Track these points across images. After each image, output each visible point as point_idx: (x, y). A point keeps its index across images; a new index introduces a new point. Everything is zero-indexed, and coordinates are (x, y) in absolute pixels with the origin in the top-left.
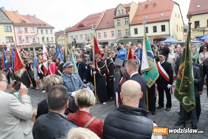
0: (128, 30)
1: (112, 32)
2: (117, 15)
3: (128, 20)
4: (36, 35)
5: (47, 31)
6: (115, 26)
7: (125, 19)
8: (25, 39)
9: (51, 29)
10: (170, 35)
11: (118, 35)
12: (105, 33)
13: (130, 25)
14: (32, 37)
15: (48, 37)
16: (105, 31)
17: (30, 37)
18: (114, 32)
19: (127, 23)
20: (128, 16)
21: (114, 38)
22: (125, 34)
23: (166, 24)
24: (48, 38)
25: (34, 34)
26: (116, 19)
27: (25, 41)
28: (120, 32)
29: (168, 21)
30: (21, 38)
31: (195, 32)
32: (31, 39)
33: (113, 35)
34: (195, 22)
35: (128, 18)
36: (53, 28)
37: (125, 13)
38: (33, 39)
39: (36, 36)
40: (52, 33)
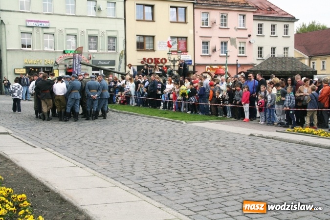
4: (250, 36)
5: (273, 27)
8: (219, 47)
9: (286, 24)
14: (237, 41)
15: (274, 46)
17: (233, 41)
25: (245, 34)
27: (218, 53)
30: (207, 43)
32: (233, 47)
36: (293, 20)
38: (240, 48)
39: (249, 39)
40: (287, 34)
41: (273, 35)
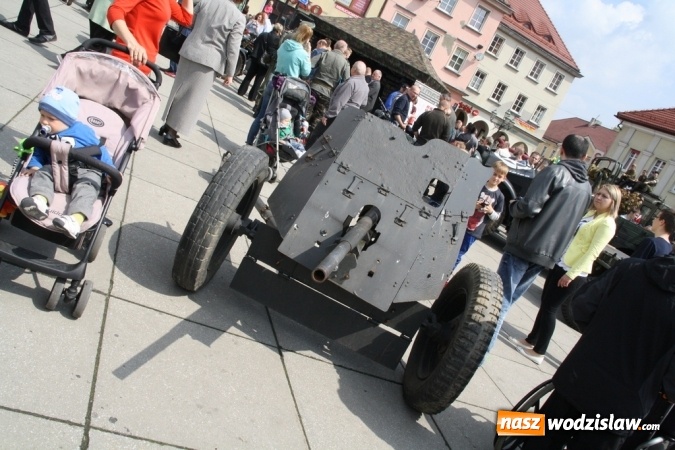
4: (480, 47)
5: (539, 67)
9: (562, 72)
14: (456, 45)
15: (525, 94)
17: (449, 41)
24: (522, 99)
25: (473, 41)
30: (405, 22)
32: (445, 49)
36: (574, 72)
38: (455, 57)
39: (477, 52)
40: (555, 88)
41: (532, 78)
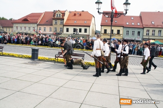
0: (62, 28)
1: (50, 28)
2: (55, 17)
3: (63, 22)
6: (53, 24)
7: (61, 21)
10: (89, 35)
11: (54, 31)
12: (44, 28)
13: (64, 26)
16: (45, 27)
18: (51, 28)
19: (62, 23)
20: (63, 19)
21: (51, 33)
22: (60, 31)
23: (88, 28)
26: (55, 20)
28: (56, 29)
29: (89, 26)
31: (104, 35)
33: (51, 30)
34: (104, 30)
35: (63, 20)
37: (61, 17)
